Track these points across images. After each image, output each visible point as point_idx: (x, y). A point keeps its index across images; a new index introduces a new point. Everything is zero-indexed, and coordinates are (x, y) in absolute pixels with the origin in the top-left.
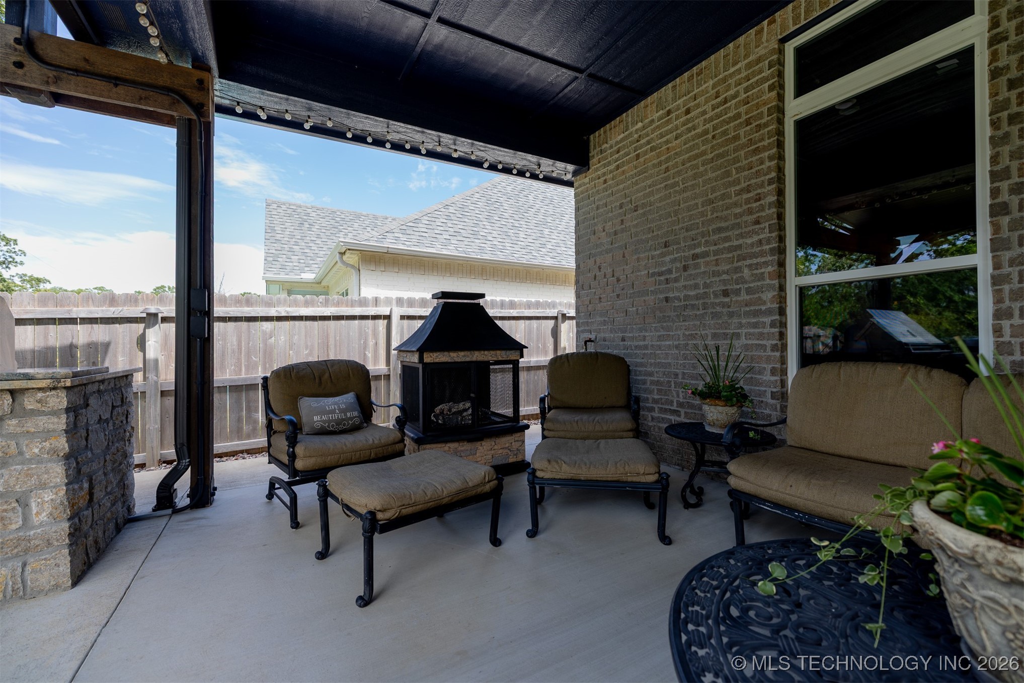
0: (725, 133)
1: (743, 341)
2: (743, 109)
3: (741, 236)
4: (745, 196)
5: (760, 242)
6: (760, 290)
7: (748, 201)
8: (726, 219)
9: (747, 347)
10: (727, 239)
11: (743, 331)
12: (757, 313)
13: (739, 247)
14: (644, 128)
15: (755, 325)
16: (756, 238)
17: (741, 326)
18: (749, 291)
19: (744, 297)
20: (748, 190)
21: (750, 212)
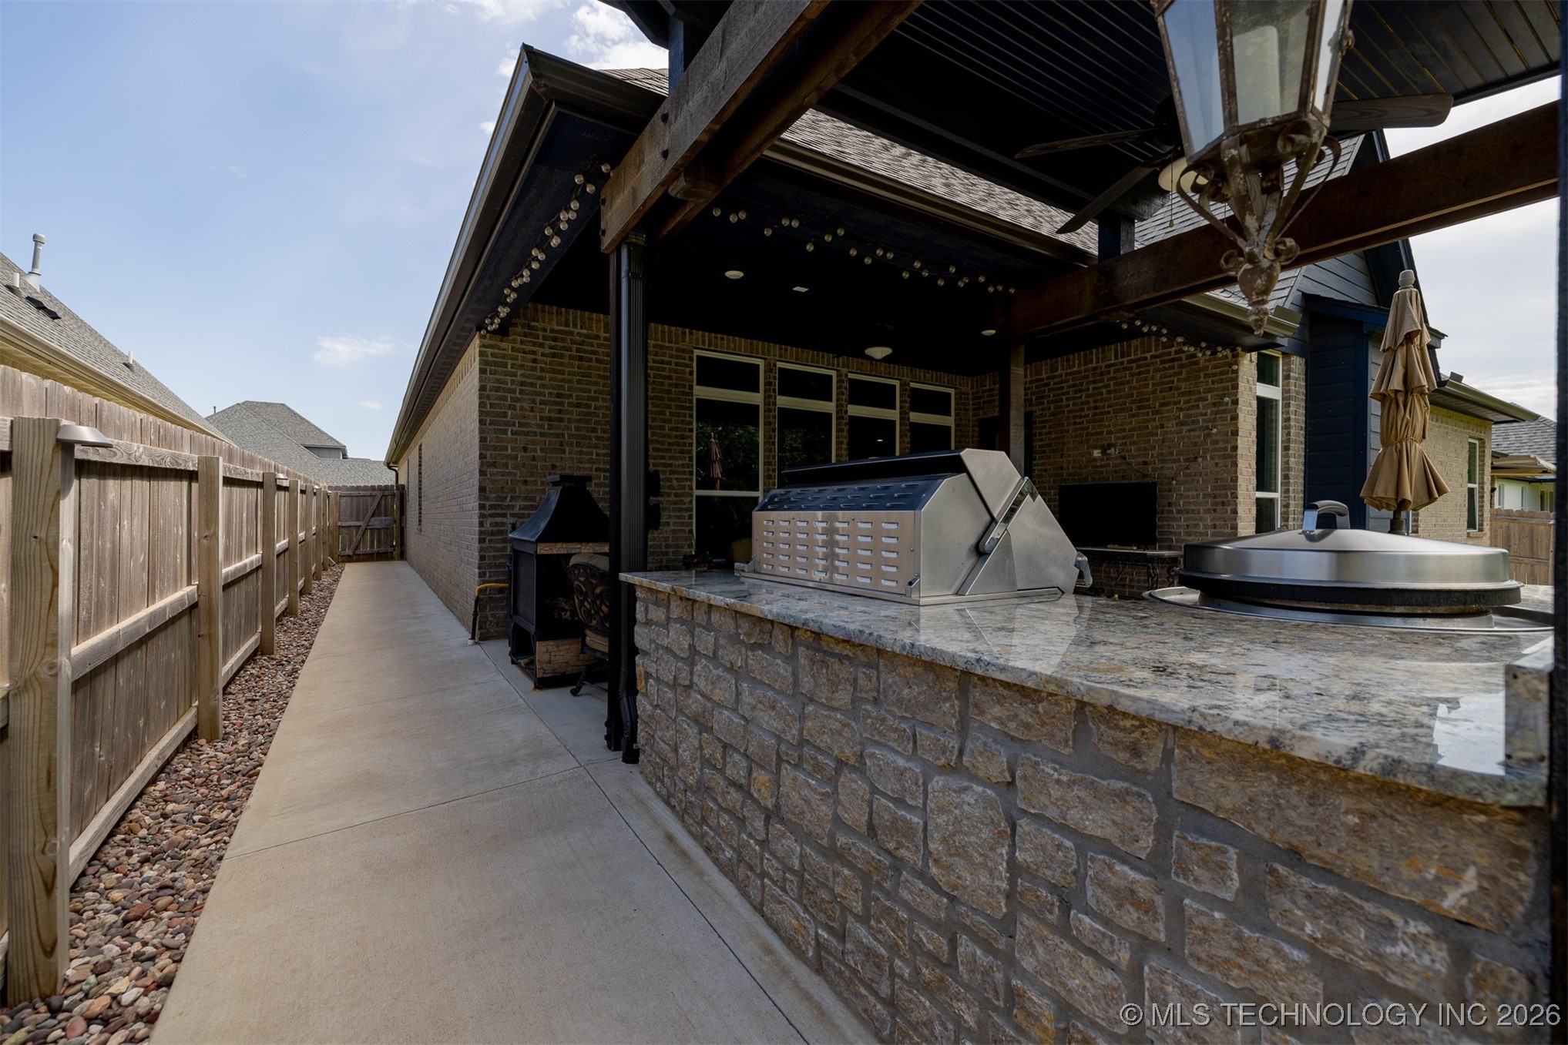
0: (662, 384)
1: (672, 527)
2: (674, 375)
3: (671, 458)
4: (674, 433)
5: (683, 466)
6: (682, 495)
7: (676, 437)
8: (662, 443)
9: (674, 531)
10: (663, 457)
11: (671, 521)
12: (680, 510)
13: (671, 465)
14: (588, 336)
15: (679, 517)
16: (681, 462)
17: (670, 517)
18: (676, 495)
19: (673, 498)
20: (676, 429)
21: (678, 445)
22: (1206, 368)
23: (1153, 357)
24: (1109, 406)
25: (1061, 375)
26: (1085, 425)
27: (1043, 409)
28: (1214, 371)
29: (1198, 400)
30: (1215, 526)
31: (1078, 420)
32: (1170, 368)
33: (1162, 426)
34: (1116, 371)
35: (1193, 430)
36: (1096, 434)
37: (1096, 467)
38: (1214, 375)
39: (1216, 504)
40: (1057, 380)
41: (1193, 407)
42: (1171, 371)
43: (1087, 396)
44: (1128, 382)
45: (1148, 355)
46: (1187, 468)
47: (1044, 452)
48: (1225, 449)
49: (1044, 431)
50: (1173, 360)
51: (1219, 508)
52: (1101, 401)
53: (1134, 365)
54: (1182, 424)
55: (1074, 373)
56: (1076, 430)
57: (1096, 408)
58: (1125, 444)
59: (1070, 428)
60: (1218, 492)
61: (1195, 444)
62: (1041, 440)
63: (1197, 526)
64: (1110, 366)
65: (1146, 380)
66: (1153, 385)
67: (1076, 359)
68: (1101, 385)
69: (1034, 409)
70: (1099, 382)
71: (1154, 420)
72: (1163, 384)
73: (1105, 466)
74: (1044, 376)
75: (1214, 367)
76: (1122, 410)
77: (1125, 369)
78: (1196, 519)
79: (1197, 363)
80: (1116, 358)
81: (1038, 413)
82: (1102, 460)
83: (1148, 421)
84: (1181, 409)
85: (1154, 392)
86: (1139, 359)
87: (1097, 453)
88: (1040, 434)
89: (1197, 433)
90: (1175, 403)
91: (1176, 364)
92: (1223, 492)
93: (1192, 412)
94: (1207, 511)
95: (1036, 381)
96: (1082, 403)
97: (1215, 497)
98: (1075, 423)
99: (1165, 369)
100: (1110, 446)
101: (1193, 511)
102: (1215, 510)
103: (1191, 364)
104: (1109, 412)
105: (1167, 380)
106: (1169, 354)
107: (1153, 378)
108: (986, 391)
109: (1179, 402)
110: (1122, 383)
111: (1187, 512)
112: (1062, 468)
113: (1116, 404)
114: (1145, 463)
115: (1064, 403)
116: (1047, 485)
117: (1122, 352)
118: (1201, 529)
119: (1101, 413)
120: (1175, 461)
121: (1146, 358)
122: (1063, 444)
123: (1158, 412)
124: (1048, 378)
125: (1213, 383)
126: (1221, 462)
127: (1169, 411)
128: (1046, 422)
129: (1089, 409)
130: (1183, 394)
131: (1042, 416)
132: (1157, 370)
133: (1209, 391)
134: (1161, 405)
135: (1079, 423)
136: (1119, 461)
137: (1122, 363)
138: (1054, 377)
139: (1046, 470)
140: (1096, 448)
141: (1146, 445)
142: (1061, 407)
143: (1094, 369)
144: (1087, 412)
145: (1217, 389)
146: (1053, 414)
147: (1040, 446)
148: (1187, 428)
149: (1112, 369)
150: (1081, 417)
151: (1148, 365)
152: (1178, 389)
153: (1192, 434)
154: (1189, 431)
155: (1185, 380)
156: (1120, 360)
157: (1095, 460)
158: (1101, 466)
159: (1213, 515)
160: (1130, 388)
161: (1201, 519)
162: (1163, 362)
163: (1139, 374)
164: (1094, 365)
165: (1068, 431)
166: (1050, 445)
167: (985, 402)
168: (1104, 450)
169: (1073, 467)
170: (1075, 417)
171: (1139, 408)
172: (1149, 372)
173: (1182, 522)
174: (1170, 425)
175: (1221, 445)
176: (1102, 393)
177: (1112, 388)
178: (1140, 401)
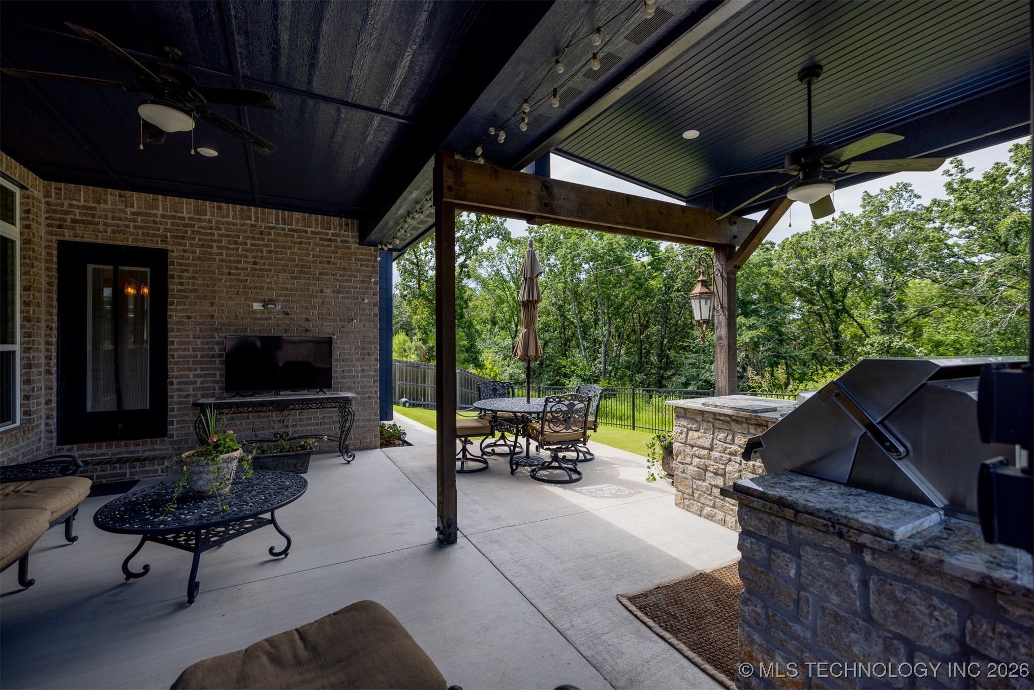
22: (356, 253)
23: (312, 232)
24: (270, 265)
25: (210, 221)
26: (242, 277)
27: (185, 251)
28: (362, 257)
29: (350, 276)
30: (363, 371)
31: (233, 271)
32: (328, 246)
33: (322, 291)
34: (279, 235)
35: (347, 298)
36: (255, 288)
37: (255, 319)
38: (362, 260)
39: (364, 355)
40: (204, 224)
41: (347, 281)
42: (329, 249)
43: (245, 250)
44: (289, 248)
45: (309, 230)
46: (343, 327)
47: (186, 297)
48: (370, 315)
49: (185, 274)
50: (330, 240)
51: (366, 357)
52: (262, 258)
53: (296, 234)
54: (338, 293)
55: (228, 223)
56: (231, 280)
57: (255, 263)
58: (288, 301)
59: (224, 277)
60: (365, 346)
61: (349, 309)
62: (181, 284)
63: (350, 371)
64: (271, 228)
65: (307, 249)
66: (314, 256)
67: (231, 212)
68: (261, 243)
69: (170, 248)
70: (258, 239)
71: (315, 285)
72: (322, 257)
73: (266, 319)
74: (185, 215)
75: (362, 254)
76: (284, 271)
77: (286, 236)
78: (349, 366)
79: (349, 248)
80: (277, 222)
81: (175, 254)
82: (263, 313)
83: (309, 284)
84: (338, 281)
85: (314, 262)
86: (301, 231)
87: (257, 306)
88: (180, 277)
89: (350, 301)
90: (333, 275)
91: (333, 244)
92: (369, 346)
93: (346, 284)
94: (358, 360)
95: (173, 217)
96: (238, 256)
97: (363, 349)
98: (229, 274)
99: (324, 246)
100: (271, 301)
101: (347, 359)
102: (363, 359)
103: (344, 247)
104: (270, 270)
105: (326, 254)
106: (327, 234)
107: (313, 250)
108: (78, 207)
109: (336, 275)
110: (284, 247)
111: (343, 361)
112: (212, 317)
113: (278, 264)
114: (307, 320)
115: (215, 250)
116: (191, 333)
117: (284, 219)
118: (353, 374)
119: (261, 270)
120: (333, 321)
121: (307, 232)
122: (214, 292)
123: (318, 279)
124: (190, 219)
125: (361, 265)
126: (367, 324)
127: (328, 280)
128: (188, 265)
129: (246, 262)
130: (339, 269)
131: (182, 257)
132: (317, 245)
133: (359, 271)
134: (320, 274)
135: (235, 274)
136: (281, 316)
137: (283, 229)
138: (200, 220)
139: (189, 317)
140: (256, 301)
141: (308, 305)
142: (211, 254)
143: (252, 226)
144: (245, 266)
145: (364, 271)
146: (199, 259)
147: (179, 291)
148: (342, 295)
149: (273, 232)
150: (237, 268)
151: (309, 238)
152: (334, 264)
153: (346, 301)
154: (343, 298)
155: (340, 258)
156: (281, 226)
157: (255, 312)
158: (261, 319)
159: (362, 363)
160: (292, 253)
161: (353, 366)
162: (321, 239)
163: (300, 243)
164: (253, 222)
165: (220, 280)
166: (195, 291)
167: (74, 221)
168: (265, 304)
169: (227, 317)
170: (231, 268)
171: (301, 272)
172: (310, 244)
173: (339, 369)
174: (328, 291)
175: (367, 311)
176: (262, 251)
177: (273, 248)
178: (302, 266)
